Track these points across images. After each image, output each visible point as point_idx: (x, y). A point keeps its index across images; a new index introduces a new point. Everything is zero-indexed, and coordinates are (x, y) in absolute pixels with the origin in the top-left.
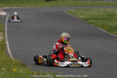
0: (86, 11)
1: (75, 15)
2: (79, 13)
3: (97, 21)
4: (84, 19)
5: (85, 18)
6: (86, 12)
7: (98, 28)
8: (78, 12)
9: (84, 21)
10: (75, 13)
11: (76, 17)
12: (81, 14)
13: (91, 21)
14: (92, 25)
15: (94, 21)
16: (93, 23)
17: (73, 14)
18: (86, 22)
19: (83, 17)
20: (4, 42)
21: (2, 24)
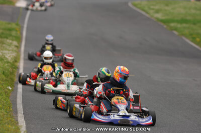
1: (147, 13)
3: (184, 25)
4: (162, 21)
5: (163, 18)
6: (166, 7)
7: (184, 38)
8: (152, 7)
9: (162, 24)
11: (147, 15)
13: (172, 25)
14: (175, 32)
15: (179, 26)
16: (176, 29)
17: (143, 10)
18: (165, 26)
19: (159, 16)
20: (16, 61)
21: (17, 25)
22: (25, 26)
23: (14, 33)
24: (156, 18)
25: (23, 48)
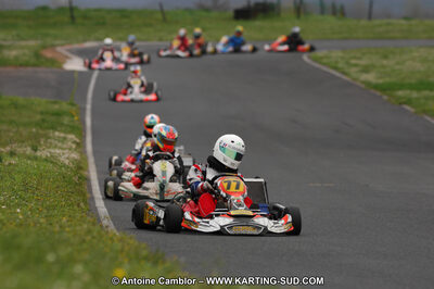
0: (386, 57)
1: (344, 73)
2: (356, 65)
3: (426, 93)
4: (376, 87)
5: (381, 81)
6: (385, 62)
8: (353, 61)
9: (378, 93)
10: (340, 65)
11: (344, 77)
12: (366, 70)
14: (407, 107)
15: (414, 94)
17: (336, 68)
18: (385, 97)
19: (371, 77)
20: (80, 168)
21: (72, 104)
22: (89, 107)
23: (66, 120)
24: (363, 82)
25: (89, 147)
